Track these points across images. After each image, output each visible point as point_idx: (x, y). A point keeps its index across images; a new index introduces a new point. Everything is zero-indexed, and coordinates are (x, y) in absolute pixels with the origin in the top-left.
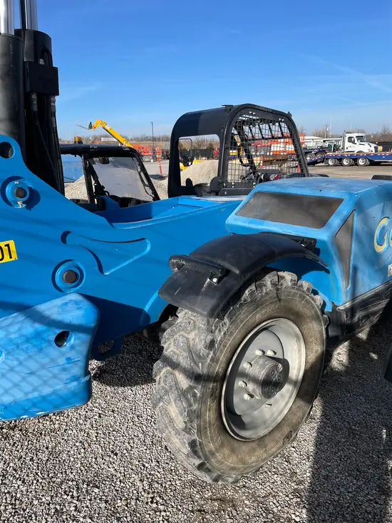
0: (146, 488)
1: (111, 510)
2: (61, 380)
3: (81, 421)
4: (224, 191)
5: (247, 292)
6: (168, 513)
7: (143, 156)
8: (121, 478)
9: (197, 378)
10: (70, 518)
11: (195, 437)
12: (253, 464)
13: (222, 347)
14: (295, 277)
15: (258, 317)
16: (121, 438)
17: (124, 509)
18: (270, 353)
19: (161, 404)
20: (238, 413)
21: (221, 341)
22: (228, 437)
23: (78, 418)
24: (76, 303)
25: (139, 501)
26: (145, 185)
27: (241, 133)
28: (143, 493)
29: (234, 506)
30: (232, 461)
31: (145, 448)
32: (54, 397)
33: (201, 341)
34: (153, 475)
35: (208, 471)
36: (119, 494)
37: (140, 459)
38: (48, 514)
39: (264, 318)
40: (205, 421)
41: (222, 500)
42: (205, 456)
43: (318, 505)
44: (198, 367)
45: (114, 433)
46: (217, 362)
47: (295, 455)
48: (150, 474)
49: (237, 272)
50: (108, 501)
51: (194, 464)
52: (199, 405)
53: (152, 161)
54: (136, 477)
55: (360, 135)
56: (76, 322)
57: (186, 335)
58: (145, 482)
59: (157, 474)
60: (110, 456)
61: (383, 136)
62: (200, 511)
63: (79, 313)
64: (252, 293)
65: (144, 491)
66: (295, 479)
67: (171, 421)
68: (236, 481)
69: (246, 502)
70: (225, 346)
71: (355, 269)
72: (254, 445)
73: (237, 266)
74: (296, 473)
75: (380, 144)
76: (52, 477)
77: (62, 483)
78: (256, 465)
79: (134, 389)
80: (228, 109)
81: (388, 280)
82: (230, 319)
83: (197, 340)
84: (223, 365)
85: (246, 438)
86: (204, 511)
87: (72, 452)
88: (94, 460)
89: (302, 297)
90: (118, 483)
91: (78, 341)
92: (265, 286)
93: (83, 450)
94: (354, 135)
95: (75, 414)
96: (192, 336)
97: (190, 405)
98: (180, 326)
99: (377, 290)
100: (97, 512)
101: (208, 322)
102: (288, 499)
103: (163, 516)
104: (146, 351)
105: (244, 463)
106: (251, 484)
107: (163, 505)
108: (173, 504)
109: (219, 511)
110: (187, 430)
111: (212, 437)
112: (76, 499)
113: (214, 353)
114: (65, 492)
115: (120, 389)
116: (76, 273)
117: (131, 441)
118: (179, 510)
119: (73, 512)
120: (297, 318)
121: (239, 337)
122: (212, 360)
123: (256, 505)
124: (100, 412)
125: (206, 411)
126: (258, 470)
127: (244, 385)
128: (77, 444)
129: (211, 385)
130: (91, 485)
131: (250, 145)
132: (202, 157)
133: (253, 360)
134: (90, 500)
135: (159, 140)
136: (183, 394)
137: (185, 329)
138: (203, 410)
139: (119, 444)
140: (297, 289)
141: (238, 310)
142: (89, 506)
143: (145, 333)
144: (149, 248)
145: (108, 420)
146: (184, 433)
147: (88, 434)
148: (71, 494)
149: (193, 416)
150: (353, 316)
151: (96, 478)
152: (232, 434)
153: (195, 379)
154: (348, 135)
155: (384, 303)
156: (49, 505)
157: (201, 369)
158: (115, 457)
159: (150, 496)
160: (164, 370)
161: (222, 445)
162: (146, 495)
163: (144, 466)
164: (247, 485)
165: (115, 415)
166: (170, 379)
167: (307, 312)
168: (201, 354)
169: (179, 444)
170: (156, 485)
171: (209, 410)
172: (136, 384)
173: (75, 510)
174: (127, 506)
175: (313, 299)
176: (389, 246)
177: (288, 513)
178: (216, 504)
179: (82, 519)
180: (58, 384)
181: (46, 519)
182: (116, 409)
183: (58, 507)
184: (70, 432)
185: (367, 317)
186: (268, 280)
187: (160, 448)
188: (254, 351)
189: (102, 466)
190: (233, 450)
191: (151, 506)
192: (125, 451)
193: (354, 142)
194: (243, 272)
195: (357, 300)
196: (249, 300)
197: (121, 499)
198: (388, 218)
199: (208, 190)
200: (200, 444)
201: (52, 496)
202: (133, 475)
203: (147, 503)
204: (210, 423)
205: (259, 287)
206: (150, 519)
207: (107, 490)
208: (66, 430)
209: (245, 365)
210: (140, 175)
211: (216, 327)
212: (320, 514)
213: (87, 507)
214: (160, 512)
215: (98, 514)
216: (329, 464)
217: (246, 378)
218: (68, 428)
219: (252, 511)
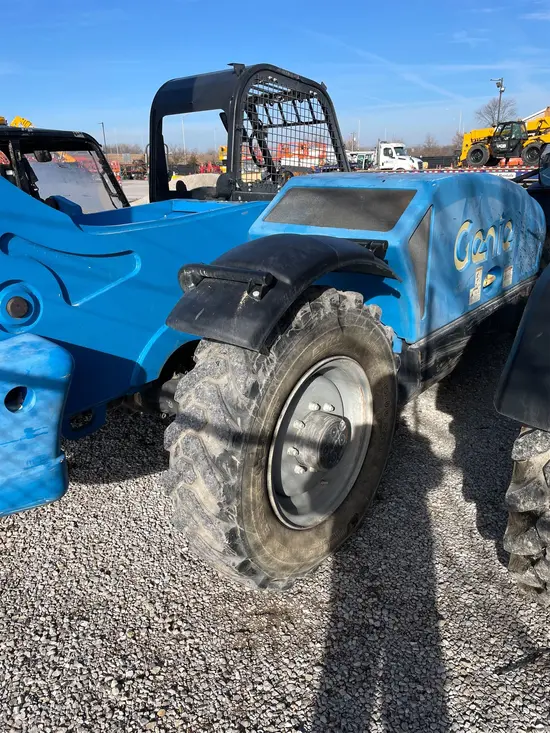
0: (161, 611)
1: (111, 647)
2: (17, 463)
3: (47, 535)
4: (237, 195)
5: (299, 315)
6: (197, 640)
8: (121, 603)
9: (236, 439)
10: (49, 666)
11: (235, 525)
12: (312, 561)
13: (268, 394)
14: (360, 297)
15: (315, 352)
16: (114, 550)
17: (131, 643)
18: (327, 408)
19: (181, 484)
20: (287, 493)
21: (267, 384)
22: (278, 525)
23: (42, 530)
24: (32, 345)
25: (152, 629)
26: (111, 194)
27: (252, 116)
28: (156, 619)
29: (289, 618)
30: (283, 558)
31: (152, 559)
32: (8, 490)
33: (239, 385)
34: (168, 593)
35: (253, 573)
36: (120, 624)
37: (145, 575)
38: (13, 666)
39: (321, 354)
40: (247, 501)
41: (272, 614)
42: (249, 551)
43: (402, 604)
44: (236, 422)
45: (102, 545)
46: (262, 415)
47: (364, 545)
48: (163, 593)
49: (288, 281)
50: (105, 636)
51: (234, 565)
52: (239, 477)
54: (144, 599)
55: (400, 145)
56: (36, 372)
57: (213, 380)
58: (157, 604)
59: (175, 591)
60: (99, 576)
61: (428, 149)
62: (242, 631)
63: (41, 358)
64: (306, 316)
65: (158, 615)
66: (366, 575)
67: (198, 505)
68: (290, 586)
69: (306, 611)
70: (272, 393)
71: (432, 291)
72: (310, 534)
73: (285, 273)
74: (368, 567)
75: (424, 159)
76: (12, 615)
77: (29, 620)
78: (315, 562)
79: (123, 484)
80: (239, 69)
81: (470, 309)
82: (279, 353)
83: (232, 386)
84: (271, 421)
85: (300, 526)
86: (248, 630)
87: (39, 578)
88: (75, 584)
89: (370, 326)
90: (117, 610)
91: (41, 402)
92: (322, 307)
93: (55, 573)
94: (392, 146)
95: (36, 526)
96: (224, 380)
97: (226, 479)
98: (204, 369)
99: (456, 323)
100: (90, 652)
101: (246, 357)
102: (361, 600)
103: (190, 645)
104: (136, 433)
105: (299, 560)
106: (308, 588)
107: (189, 629)
108: (203, 627)
109: (269, 627)
110: (223, 516)
111: (257, 523)
112: (55, 639)
113: (258, 402)
114: (36, 632)
115: (103, 487)
116: (28, 303)
117: (130, 553)
118: (213, 634)
119: (52, 658)
120: (362, 356)
121: (291, 379)
122: (256, 412)
123: (319, 613)
124: (75, 520)
125: (248, 486)
126: (315, 570)
127: (295, 453)
128: (46, 566)
129: (255, 449)
130: (76, 618)
131: (266, 135)
133: (305, 418)
134: (77, 638)
135: (114, 151)
136: (215, 463)
137: (212, 373)
138: (245, 484)
139: (112, 559)
140: (363, 314)
141: (288, 340)
142: (77, 646)
143: (138, 401)
144: (138, 266)
145: (90, 528)
146: (218, 520)
147: (61, 550)
148: (45, 633)
149: (231, 493)
150: (428, 358)
151: (82, 608)
152: (283, 521)
153: (233, 441)
154: (384, 146)
155: (464, 341)
156: (12, 652)
157: (239, 426)
158: (107, 577)
159: (167, 621)
160: (183, 435)
161: (270, 536)
162: (161, 621)
163: (153, 583)
164: (304, 590)
165: (100, 521)
166: (193, 446)
167: (374, 347)
168: (239, 405)
169: (211, 539)
170: (175, 606)
171: (254, 486)
172: (125, 477)
173: (56, 655)
174: (134, 638)
175: (383, 330)
176: (471, 262)
177: (363, 617)
178: (264, 619)
179: (67, 666)
180: (13, 470)
181: (11, 672)
182: (100, 513)
183: (28, 654)
184: (31, 551)
185: (445, 359)
186: (327, 298)
187: (173, 557)
188: (307, 405)
189: (89, 591)
190: (285, 542)
191: (170, 635)
192: (122, 567)
193: (391, 156)
194: (296, 282)
195: (434, 337)
196: (303, 327)
197: (124, 631)
198: (471, 222)
199: (214, 193)
200: (243, 534)
201: (16, 641)
202: (138, 597)
203: (164, 631)
204: (254, 504)
205: (315, 308)
206: (171, 652)
207: (100, 622)
208: (24, 550)
209: (295, 425)
210: (103, 178)
211: (259, 366)
212: (406, 615)
213: (73, 648)
214: (185, 639)
215: (93, 655)
216: (409, 551)
217: (298, 442)
218: (27, 546)
219: (315, 622)
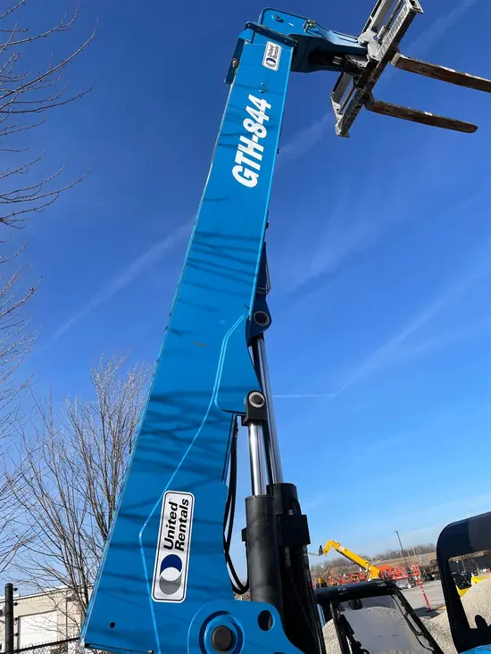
7: (395, 581)
26: (417, 634)
53: (409, 586)
132: (481, 568)
135: (411, 553)
210: (408, 620)
